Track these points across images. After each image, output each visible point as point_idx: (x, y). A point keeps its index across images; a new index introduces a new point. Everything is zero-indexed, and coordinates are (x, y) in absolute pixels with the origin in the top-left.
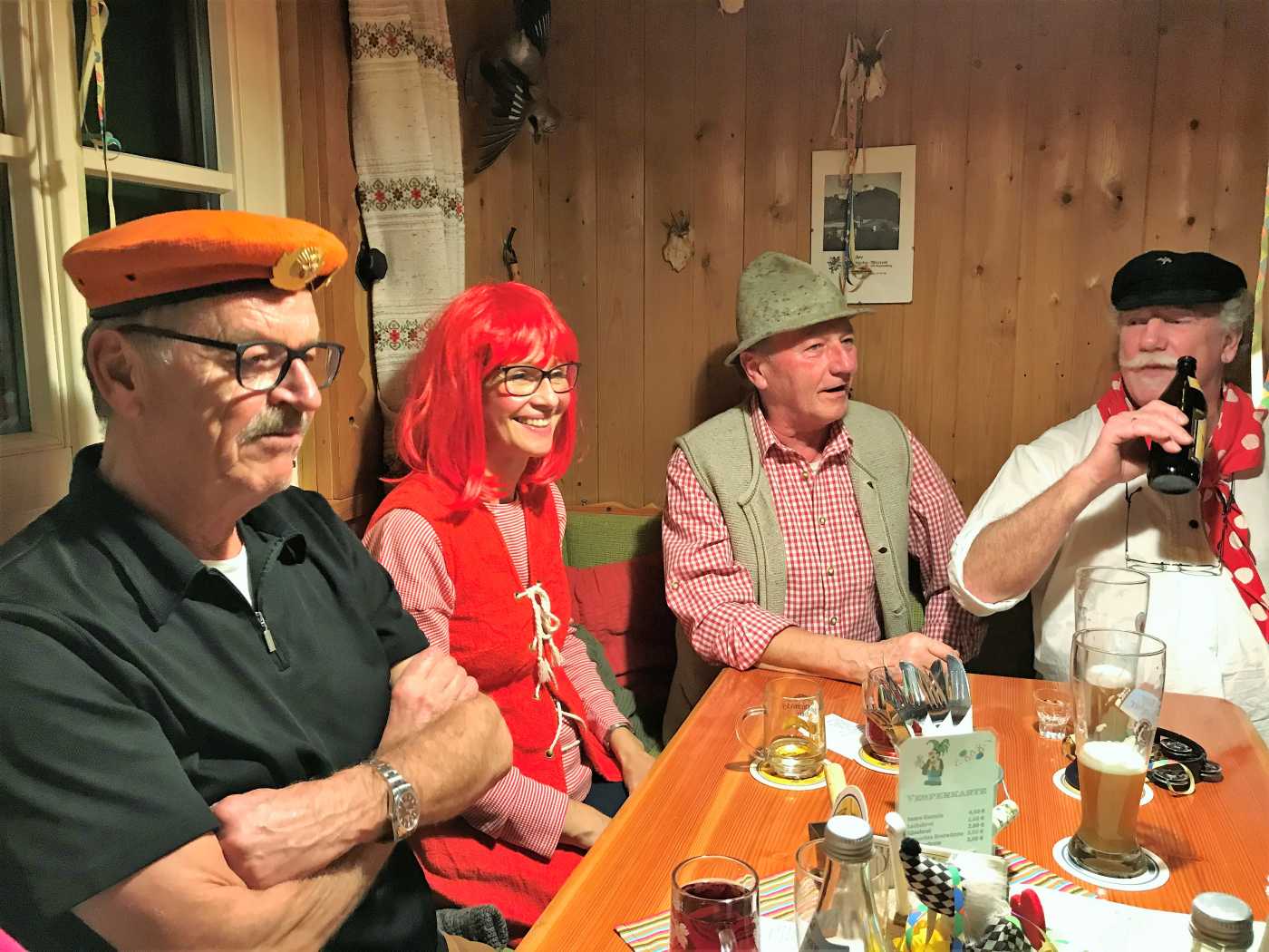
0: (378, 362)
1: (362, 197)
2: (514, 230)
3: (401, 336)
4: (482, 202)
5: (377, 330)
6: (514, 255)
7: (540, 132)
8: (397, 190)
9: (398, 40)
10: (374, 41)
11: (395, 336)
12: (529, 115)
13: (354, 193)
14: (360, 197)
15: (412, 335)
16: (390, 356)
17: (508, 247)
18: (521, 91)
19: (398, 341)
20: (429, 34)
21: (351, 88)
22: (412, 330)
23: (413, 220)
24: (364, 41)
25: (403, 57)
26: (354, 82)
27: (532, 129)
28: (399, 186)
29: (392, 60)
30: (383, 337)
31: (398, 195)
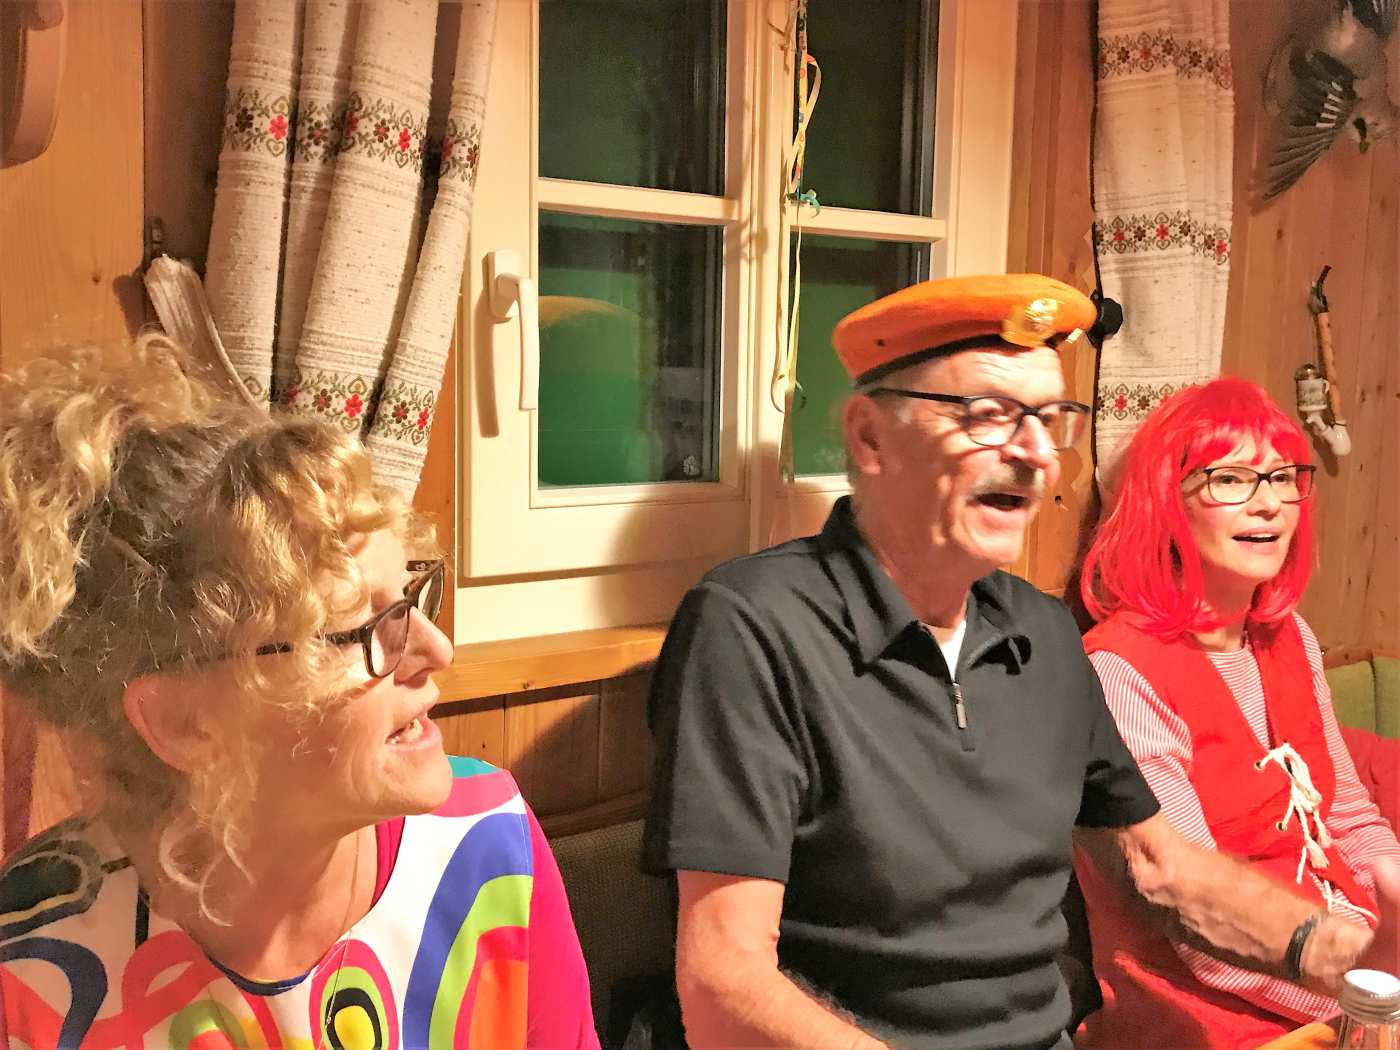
0: (1098, 433)
1: (1098, 238)
2: (1327, 269)
3: (1130, 403)
4: (1280, 234)
5: (1101, 394)
6: (1325, 302)
7: (1369, 139)
8: (1139, 228)
9: (1151, 51)
10: (1124, 56)
11: (1121, 403)
12: (1353, 117)
13: (1090, 232)
14: (1097, 238)
15: (1144, 403)
16: (1114, 428)
17: (1317, 291)
18: (1339, 89)
19: (1125, 409)
20: (1195, 37)
21: (1095, 110)
22: (1144, 397)
23: (1156, 263)
24: (1112, 57)
25: (1158, 70)
26: (1099, 105)
27: (1356, 135)
28: (1142, 224)
29: (1143, 75)
30: (1107, 403)
31: (1140, 234)
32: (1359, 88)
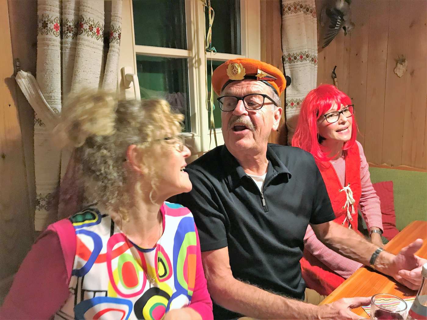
0: (287, 113)
1: (284, 60)
2: (336, 66)
3: (294, 104)
4: (325, 58)
5: (287, 102)
6: (336, 75)
7: (347, 32)
8: (295, 57)
9: (297, 7)
10: (289, 9)
12: (342, 26)
13: (282, 58)
15: (298, 104)
16: (291, 111)
17: (334, 73)
18: (340, 18)
19: (293, 105)
20: (307, 3)
21: (282, 24)
22: (298, 102)
23: (300, 66)
24: (286, 9)
25: (299, 13)
26: (283, 23)
27: (344, 31)
28: (296, 55)
29: (295, 14)
30: (288, 104)
31: (295, 58)
32: (345, 18)
